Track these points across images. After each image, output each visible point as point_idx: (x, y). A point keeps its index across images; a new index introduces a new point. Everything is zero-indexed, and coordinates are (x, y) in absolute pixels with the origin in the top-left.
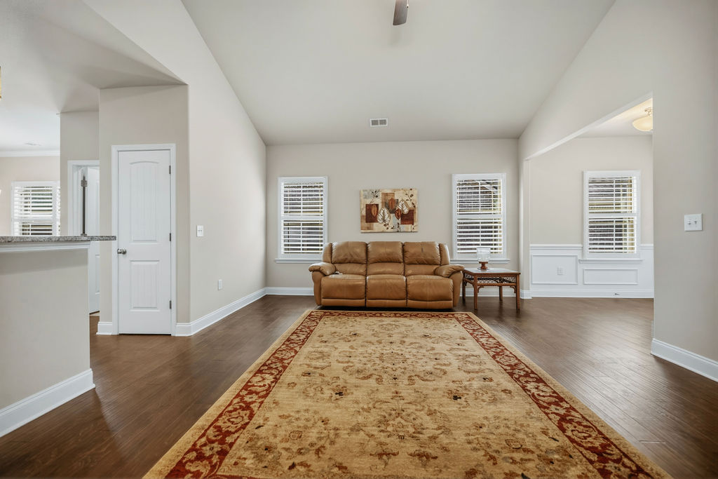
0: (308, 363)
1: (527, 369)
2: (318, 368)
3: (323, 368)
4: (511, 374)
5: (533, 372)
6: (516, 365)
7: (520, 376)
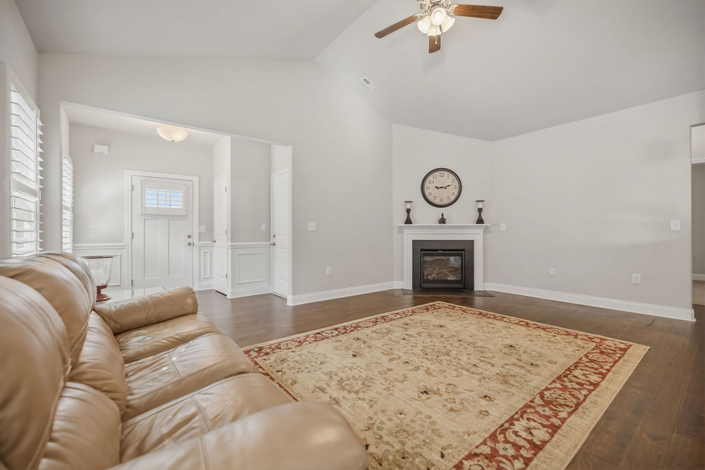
0: (528, 374)
2: (519, 366)
3: (515, 364)
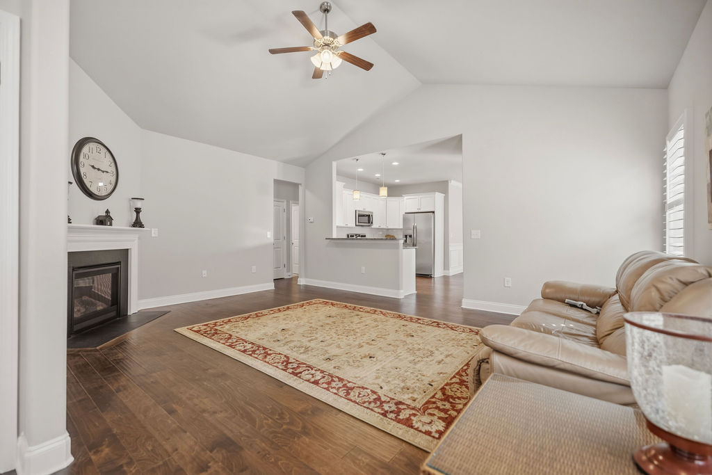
1: (256, 356)
4: (264, 349)
5: (250, 355)
6: (266, 357)
7: (258, 349)
